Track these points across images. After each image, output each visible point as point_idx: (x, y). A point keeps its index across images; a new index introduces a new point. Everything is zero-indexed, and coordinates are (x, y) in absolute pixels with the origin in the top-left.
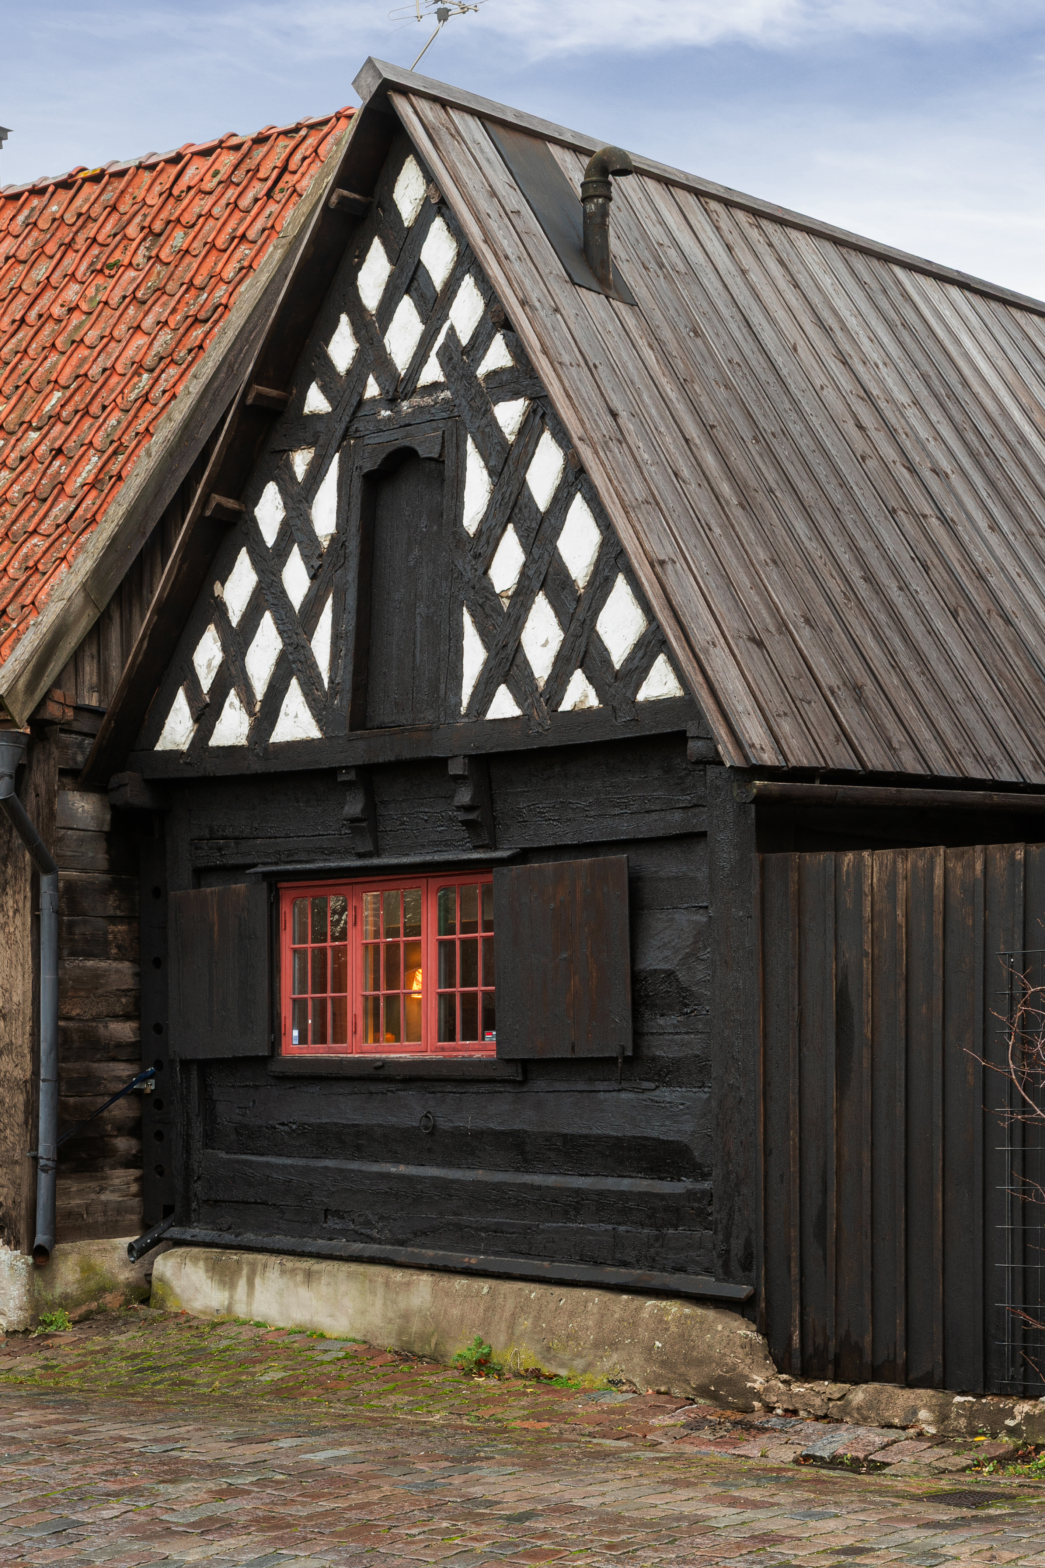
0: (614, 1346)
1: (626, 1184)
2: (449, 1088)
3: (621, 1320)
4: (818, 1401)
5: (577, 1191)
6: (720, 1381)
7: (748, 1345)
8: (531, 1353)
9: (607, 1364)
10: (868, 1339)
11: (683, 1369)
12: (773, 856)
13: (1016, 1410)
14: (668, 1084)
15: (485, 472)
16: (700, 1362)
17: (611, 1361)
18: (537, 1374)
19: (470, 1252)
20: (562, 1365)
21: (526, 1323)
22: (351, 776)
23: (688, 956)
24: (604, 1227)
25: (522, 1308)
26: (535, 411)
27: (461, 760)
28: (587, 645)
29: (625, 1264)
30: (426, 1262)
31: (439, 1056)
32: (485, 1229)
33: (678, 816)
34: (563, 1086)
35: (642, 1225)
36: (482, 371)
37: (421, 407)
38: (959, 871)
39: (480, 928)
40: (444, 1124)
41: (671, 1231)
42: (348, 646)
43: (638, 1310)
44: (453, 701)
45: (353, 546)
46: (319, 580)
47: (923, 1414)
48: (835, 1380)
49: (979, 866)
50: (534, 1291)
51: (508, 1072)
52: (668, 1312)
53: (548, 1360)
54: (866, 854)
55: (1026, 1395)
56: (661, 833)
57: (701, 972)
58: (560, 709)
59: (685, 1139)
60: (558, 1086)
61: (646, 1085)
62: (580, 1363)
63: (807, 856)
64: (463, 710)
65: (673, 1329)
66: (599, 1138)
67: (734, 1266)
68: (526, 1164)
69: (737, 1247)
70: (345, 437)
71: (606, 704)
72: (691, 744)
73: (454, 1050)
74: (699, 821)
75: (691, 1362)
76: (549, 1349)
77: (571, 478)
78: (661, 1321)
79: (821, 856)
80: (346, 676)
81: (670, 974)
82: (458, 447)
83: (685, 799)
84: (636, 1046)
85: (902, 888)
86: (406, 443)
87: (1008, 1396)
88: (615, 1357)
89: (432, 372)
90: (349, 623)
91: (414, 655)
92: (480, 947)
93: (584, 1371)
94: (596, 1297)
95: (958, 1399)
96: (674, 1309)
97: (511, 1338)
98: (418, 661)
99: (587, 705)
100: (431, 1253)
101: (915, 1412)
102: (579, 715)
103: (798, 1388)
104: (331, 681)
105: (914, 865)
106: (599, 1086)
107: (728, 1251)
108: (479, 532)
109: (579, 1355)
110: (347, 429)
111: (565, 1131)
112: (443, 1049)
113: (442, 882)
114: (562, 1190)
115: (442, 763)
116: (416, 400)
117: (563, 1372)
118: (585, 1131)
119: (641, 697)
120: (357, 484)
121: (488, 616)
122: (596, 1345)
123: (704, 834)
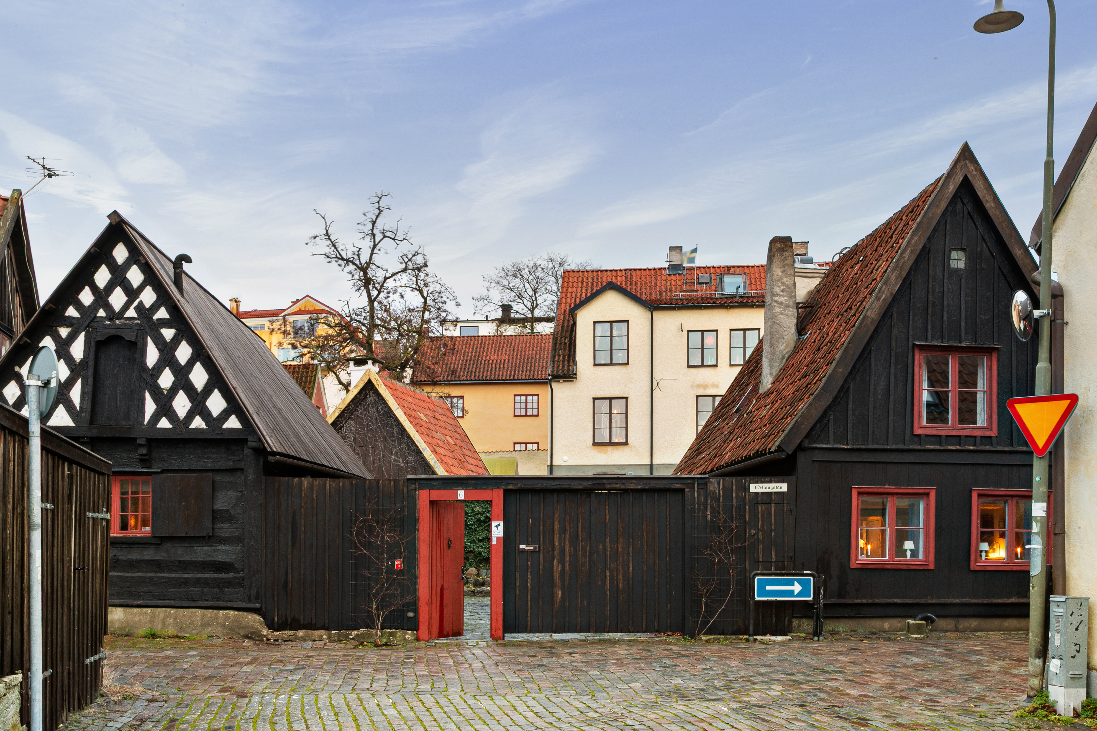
0: (209, 625)
1: (207, 575)
2: (125, 546)
3: (211, 617)
4: (286, 636)
5: (186, 578)
6: (252, 633)
7: (260, 621)
8: (173, 630)
9: (207, 631)
10: (302, 617)
11: (237, 630)
12: (269, 477)
13: (353, 633)
14: (224, 544)
15: (156, 349)
16: (244, 628)
17: (208, 630)
18: (177, 636)
19: (136, 600)
20: (187, 633)
21: (170, 621)
22: (88, 440)
23: (234, 505)
24: (197, 589)
25: (169, 616)
26: (179, 334)
27: (144, 439)
28: (202, 409)
29: (207, 601)
30: (118, 604)
31: (121, 535)
32: (143, 592)
33: (231, 463)
34: (180, 545)
35: (214, 588)
36: (155, 317)
37: (125, 323)
38: (334, 485)
39: (130, 493)
40: (121, 558)
41: (226, 589)
42: (89, 397)
43: (217, 614)
44: (140, 420)
45: (91, 363)
46: (74, 373)
47: (325, 637)
48: (290, 630)
49: (341, 484)
50: (173, 611)
51: (154, 541)
52: (229, 614)
53: (181, 632)
54: (303, 479)
55: (356, 629)
56: (224, 468)
57: (239, 511)
58: (190, 427)
59: (232, 561)
60: (176, 545)
61: (214, 544)
62: (195, 632)
63: (281, 478)
64: (145, 423)
65: (232, 618)
66: (195, 562)
67: (252, 598)
68: (161, 571)
69: (253, 592)
70: (88, 326)
71: (209, 427)
72: (249, 443)
73: (128, 533)
74: (241, 465)
75: (239, 628)
76: (181, 628)
77: (195, 357)
78: (227, 616)
79: (287, 479)
80: (88, 406)
81: (227, 511)
82: (143, 339)
83: (235, 459)
84: (213, 533)
85: (315, 489)
86: (119, 334)
87: (348, 630)
88: (210, 629)
89: (131, 313)
90: (89, 389)
91: (116, 403)
92: (140, 499)
93: (197, 634)
94: (199, 611)
95: (333, 632)
96: (231, 613)
97: (164, 625)
98: (118, 405)
99: (201, 427)
100: (117, 601)
101: (322, 636)
102: (197, 430)
103: (276, 634)
104: (80, 407)
105: (319, 483)
106: (194, 545)
107: (250, 594)
108: (154, 368)
109: (195, 629)
110: (89, 324)
111: (180, 559)
112: (122, 533)
113: (122, 478)
114: (179, 578)
115: (135, 439)
116: (123, 321)
117: (187, 635)
118: (189, 559)
119: (225, 426)
120: (93, 344)
121: (157, 395)
122: (202, 625)
123: (242, 470)
